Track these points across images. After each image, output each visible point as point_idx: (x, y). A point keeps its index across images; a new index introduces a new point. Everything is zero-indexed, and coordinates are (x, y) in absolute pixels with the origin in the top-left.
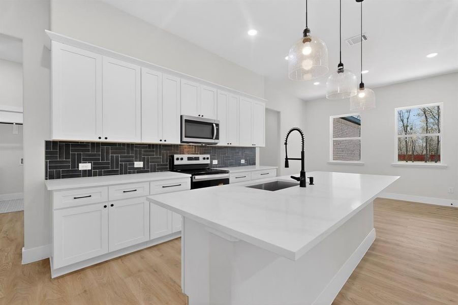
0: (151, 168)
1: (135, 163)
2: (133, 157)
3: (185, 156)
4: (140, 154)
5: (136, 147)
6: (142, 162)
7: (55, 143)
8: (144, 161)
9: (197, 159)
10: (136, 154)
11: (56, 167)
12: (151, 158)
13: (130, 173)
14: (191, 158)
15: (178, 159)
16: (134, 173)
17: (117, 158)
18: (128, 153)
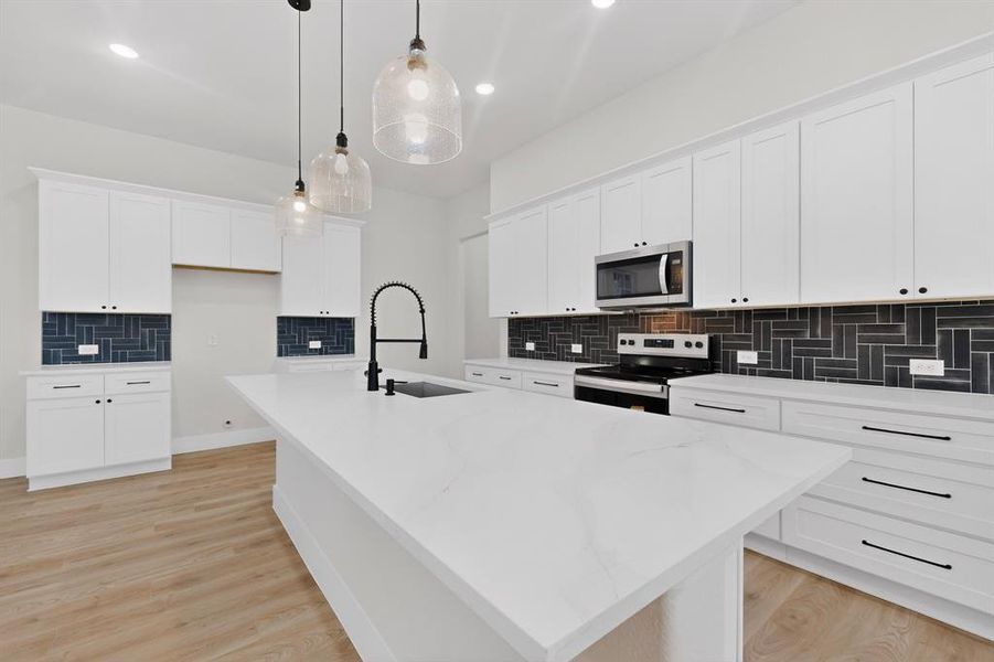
1: (573, 345)
2: (571, 336)
3: (640, 338)
4: (579, 332)
5: (574, 322)
6: (581, 346)
8: (583, 343)
9: (670, 344)
10: (574, 332)
12: (594, 340)
13: (567, 360)
14: (652, 341)
15: (623, 342)
17: (555, 337)
18: (565, 330)
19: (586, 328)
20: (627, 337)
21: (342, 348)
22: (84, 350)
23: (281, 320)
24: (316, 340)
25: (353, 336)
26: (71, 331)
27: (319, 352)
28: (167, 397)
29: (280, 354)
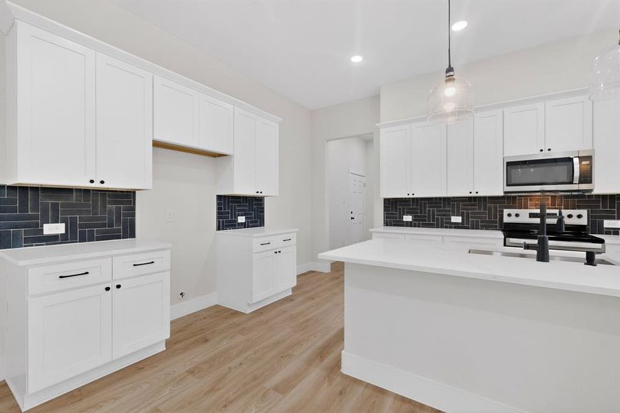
0: (472, 224)
1: (452, 217)
2: (449, 211)
3: (525, 212)
4: (458, 208)
5: (454, 201)
6: (461, 217)
7: (389, 199)
8: (462, 215)
10: (453, 208)
11: (390, 218)
12: (473, 213)
13: (446, 227)
15: (510, 215)
16: (451, 228)
17: (433, 211)
18: (444, 207)
19: (464, 205)
20: (513, 211)
21: (256, 222)
22: (50, 229)
23: (219, 197)
24: (242, 215)
25: (263, 212)
26: (35, 208)
27: (244, 225)
28: (167, 276)
29: (219, 229)
